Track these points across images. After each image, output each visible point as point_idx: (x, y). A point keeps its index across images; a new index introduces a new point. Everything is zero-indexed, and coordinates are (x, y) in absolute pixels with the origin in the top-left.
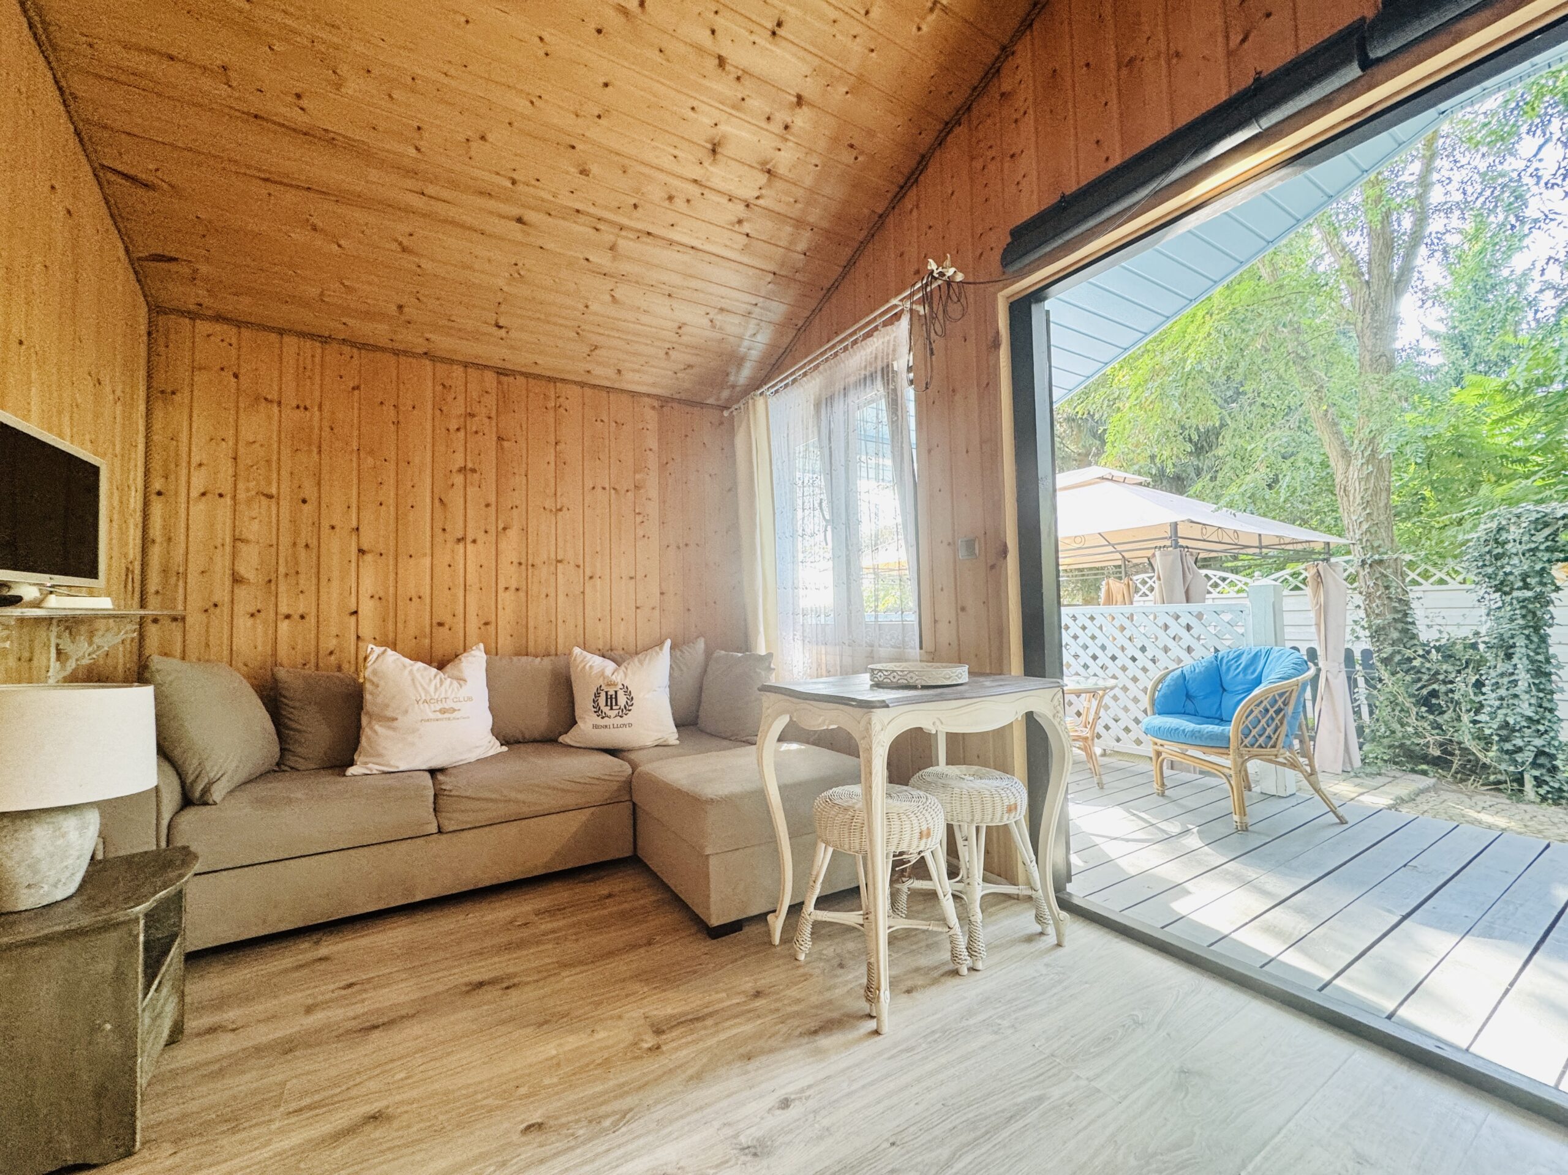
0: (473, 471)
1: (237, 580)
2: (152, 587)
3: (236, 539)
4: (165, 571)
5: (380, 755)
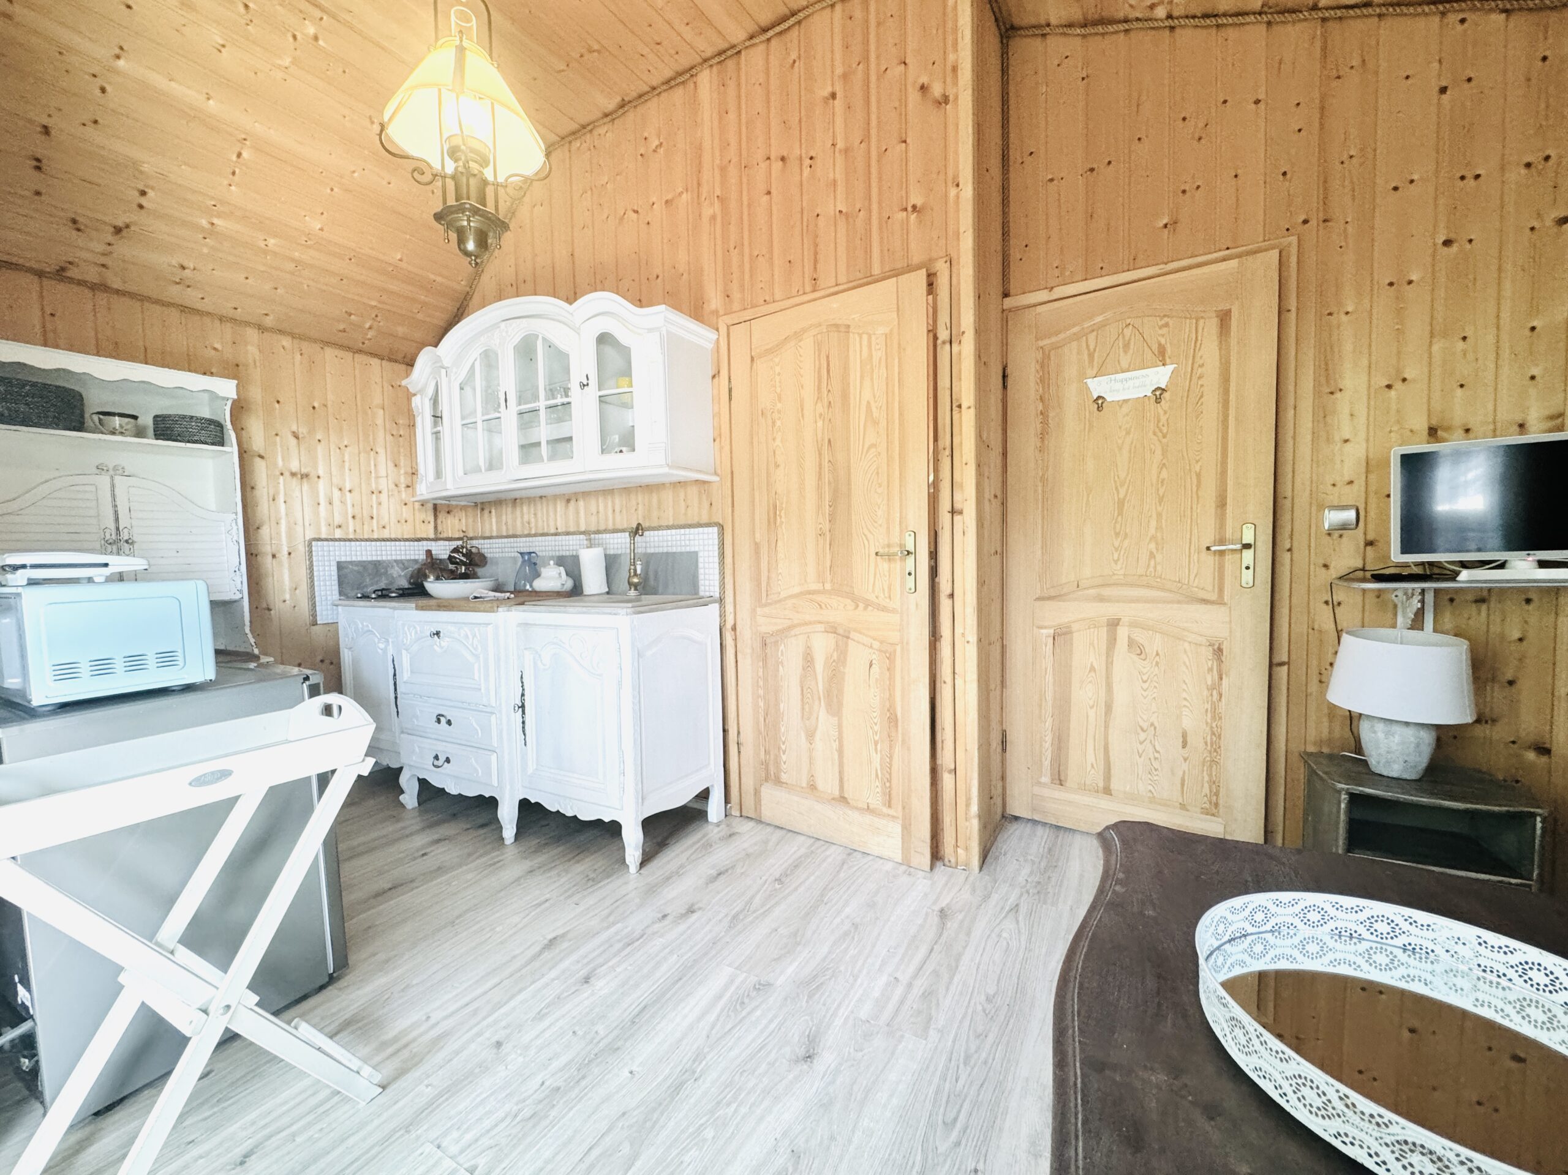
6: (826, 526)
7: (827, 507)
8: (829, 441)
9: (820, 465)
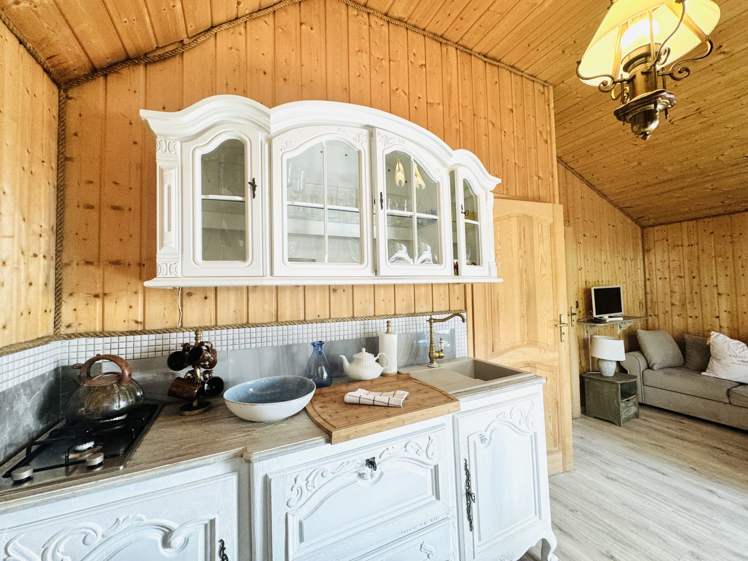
1: (673, 304)
2: (649, 306)
3: (671, 292)
4: (651, 302)
5: (714, 371)
6: (525, 312)
7: (525, 303)
8: (526, 270)
9: (521, 281)
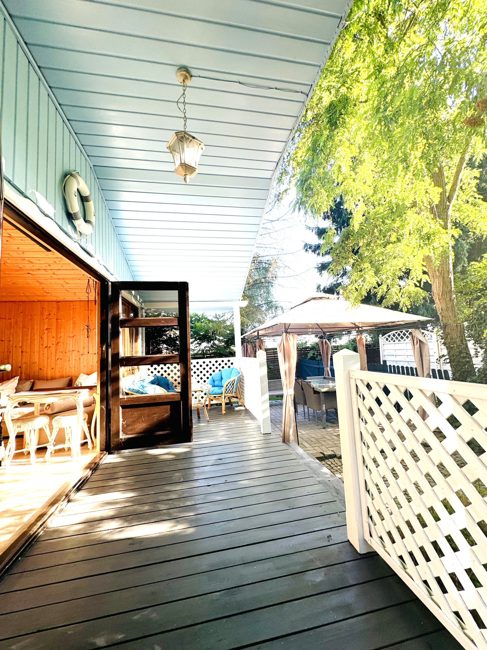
0: (50, 329)
